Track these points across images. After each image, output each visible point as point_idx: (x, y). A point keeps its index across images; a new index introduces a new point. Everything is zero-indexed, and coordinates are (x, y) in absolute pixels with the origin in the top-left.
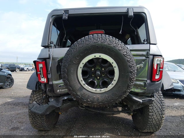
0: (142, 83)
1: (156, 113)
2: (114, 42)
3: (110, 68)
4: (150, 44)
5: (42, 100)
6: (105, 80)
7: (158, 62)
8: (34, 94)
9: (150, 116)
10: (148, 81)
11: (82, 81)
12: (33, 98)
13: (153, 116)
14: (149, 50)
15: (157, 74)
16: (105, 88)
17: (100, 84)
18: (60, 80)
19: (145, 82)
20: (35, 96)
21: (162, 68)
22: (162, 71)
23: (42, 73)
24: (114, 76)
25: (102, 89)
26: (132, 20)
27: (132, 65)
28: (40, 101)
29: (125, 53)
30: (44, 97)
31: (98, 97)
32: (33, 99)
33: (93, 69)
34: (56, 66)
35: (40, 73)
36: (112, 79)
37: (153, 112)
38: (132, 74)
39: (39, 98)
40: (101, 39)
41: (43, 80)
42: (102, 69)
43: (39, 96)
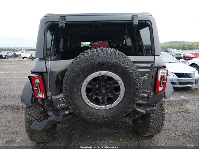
0: (146, 95)
1: (157, 120)
2: (121, 60)
3: (116, 85)
4: (155, 55)
5: (40, 114)
6: (110, 96)
7: (162, 75)
8: (30, 108)
9: (151, 123)
10: (152, 93)
11: (86, 99)
12: (29, 112)
13: (154, 122)
14: (154, 62)
15: (161, 86)
16: (110, 105)
17: (105, 100)
18: (60, 94)
19: (149, 94)
20: (31, 110)
21: (166, 80)
22: (166, 83)
23: (39, 88)
24: (120, 93)
25: (107, 106)
26: (136, 29)
27: (139, 82)
28: (37, 116)
29: (132, 71)
30: (41, 111)
31: (103, 113)
32: (30, 114)
33: (97, 86)
34: (55, 80)
35: (37, 89)
36: (118, 96)
37: (154, 119)
38: (138, 91)
39: (37, 112)
40: (106, 57)
41: (41, 96)
42: (107, 85)
43: (36, 110)
